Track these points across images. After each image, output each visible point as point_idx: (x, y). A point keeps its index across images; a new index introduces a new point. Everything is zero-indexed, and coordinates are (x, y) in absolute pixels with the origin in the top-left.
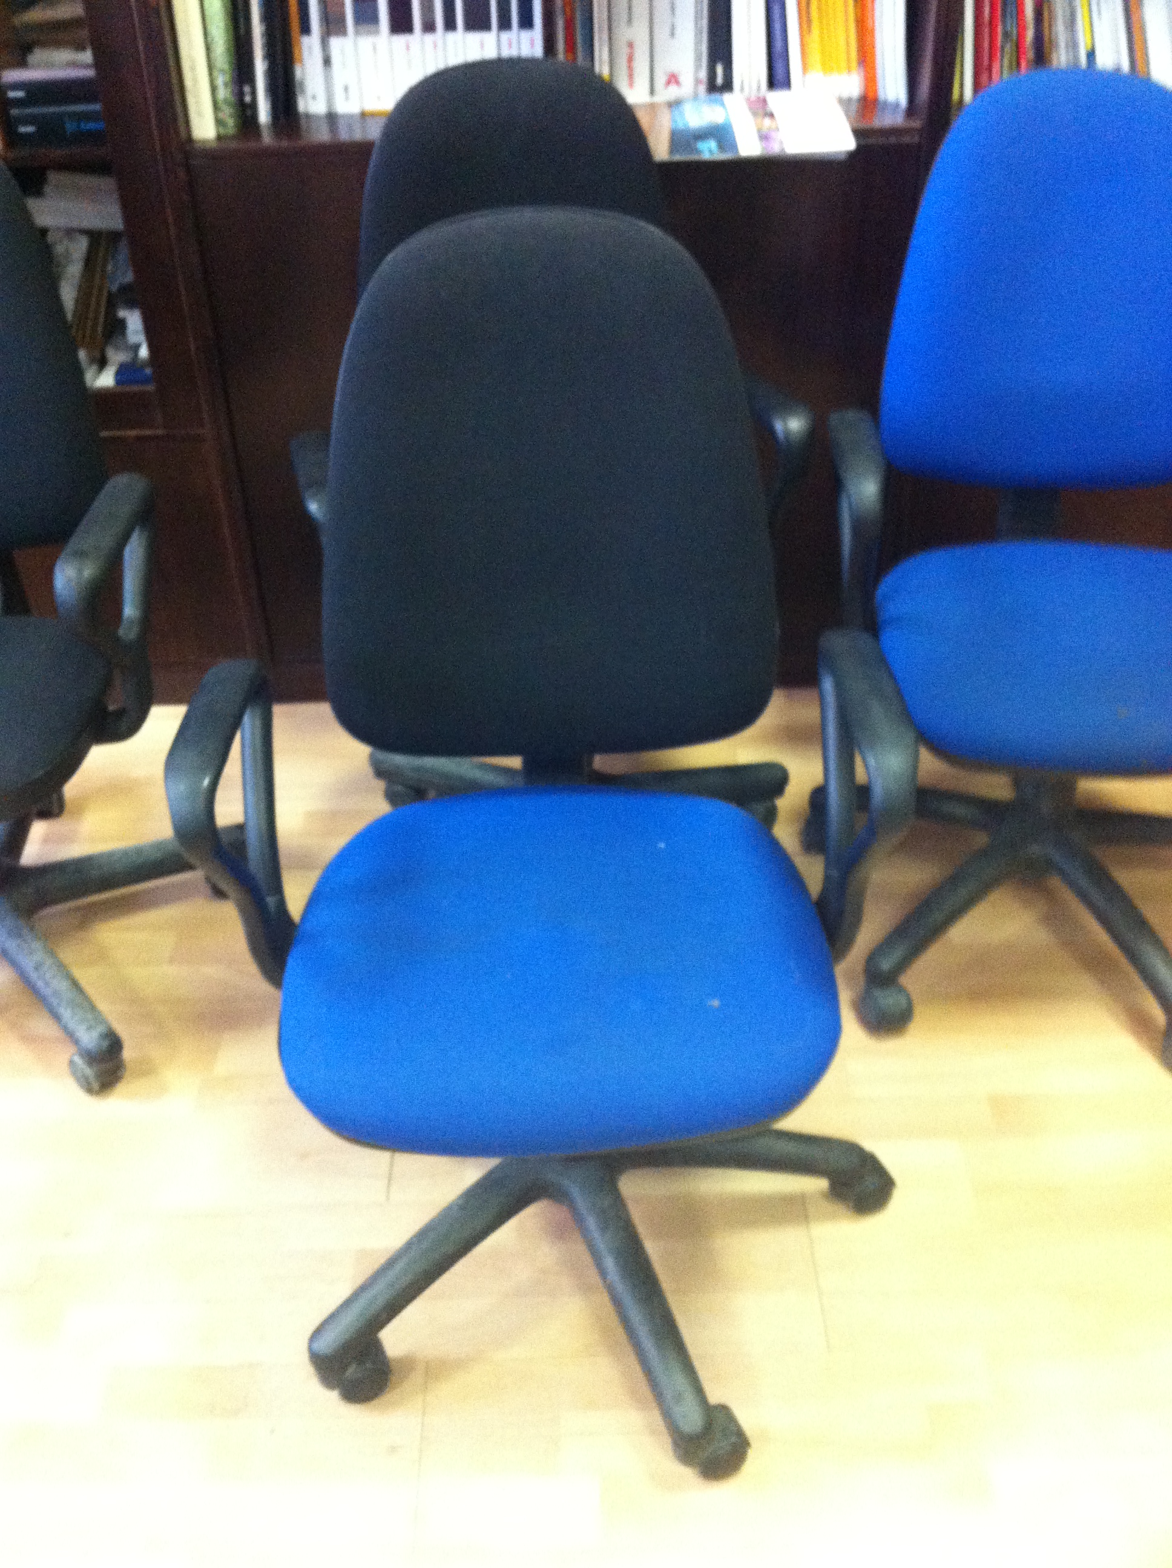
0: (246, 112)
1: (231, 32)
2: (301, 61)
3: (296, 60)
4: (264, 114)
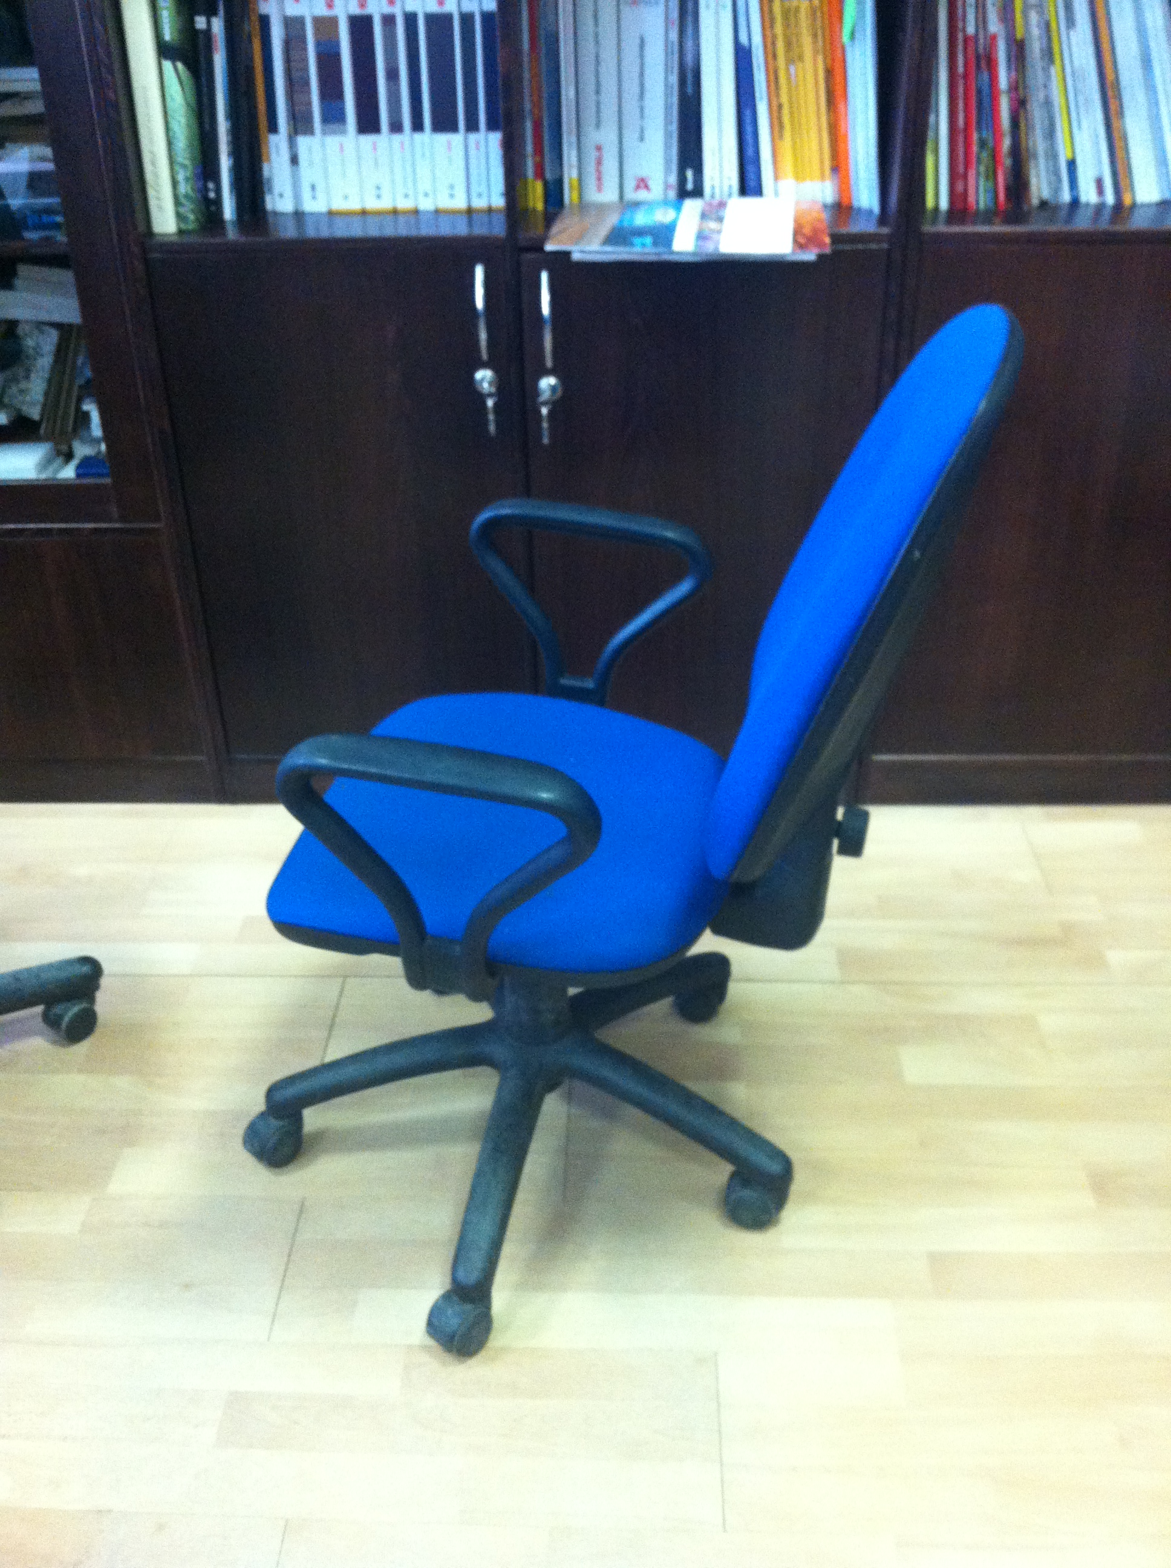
0: (210, 209)
1: (195, 126)
2: (269, 160)
3: (264, 158)
4: (228, 210)
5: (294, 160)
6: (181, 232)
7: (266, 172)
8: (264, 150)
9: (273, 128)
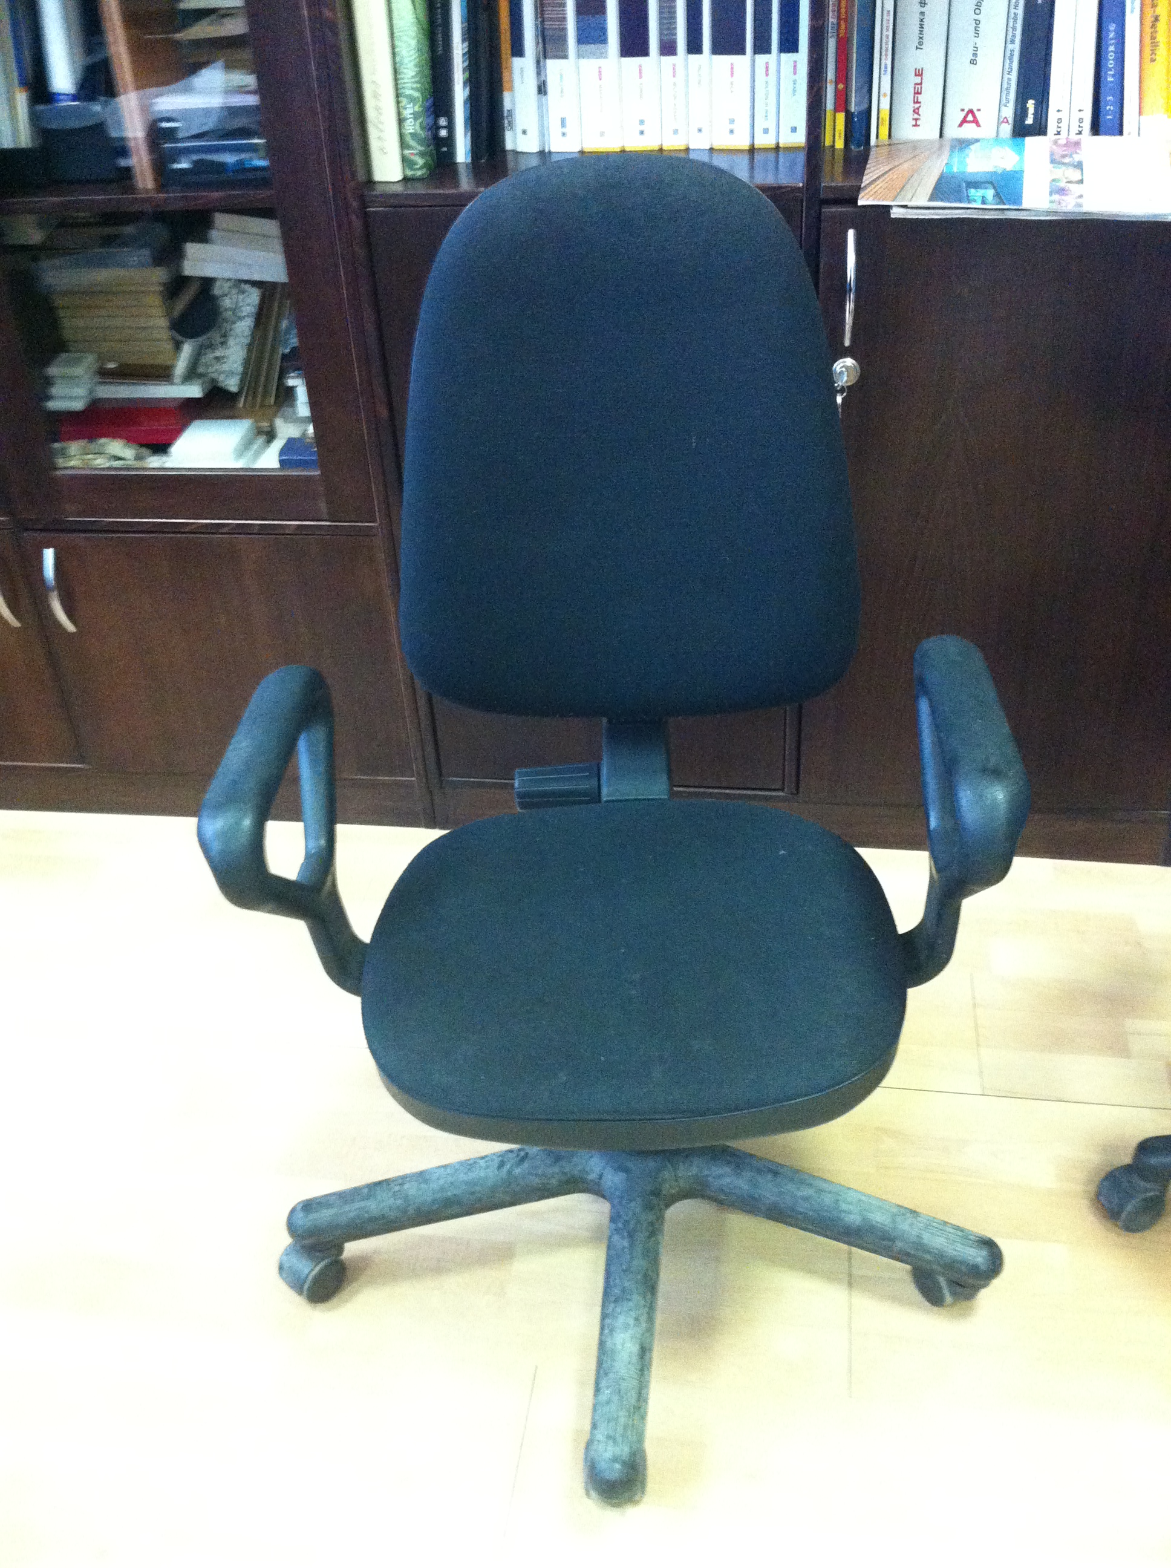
0: (441, 151)
1: (426, 49)
2: (511, 89)
3: (505, 85)
4: (462, 152)
5: (542, 89)
6: (406, 180)
7: (507, 104)
8: (505, 75)
9: (518, 50)
